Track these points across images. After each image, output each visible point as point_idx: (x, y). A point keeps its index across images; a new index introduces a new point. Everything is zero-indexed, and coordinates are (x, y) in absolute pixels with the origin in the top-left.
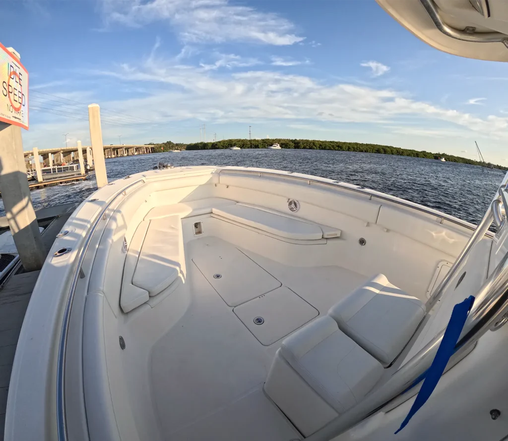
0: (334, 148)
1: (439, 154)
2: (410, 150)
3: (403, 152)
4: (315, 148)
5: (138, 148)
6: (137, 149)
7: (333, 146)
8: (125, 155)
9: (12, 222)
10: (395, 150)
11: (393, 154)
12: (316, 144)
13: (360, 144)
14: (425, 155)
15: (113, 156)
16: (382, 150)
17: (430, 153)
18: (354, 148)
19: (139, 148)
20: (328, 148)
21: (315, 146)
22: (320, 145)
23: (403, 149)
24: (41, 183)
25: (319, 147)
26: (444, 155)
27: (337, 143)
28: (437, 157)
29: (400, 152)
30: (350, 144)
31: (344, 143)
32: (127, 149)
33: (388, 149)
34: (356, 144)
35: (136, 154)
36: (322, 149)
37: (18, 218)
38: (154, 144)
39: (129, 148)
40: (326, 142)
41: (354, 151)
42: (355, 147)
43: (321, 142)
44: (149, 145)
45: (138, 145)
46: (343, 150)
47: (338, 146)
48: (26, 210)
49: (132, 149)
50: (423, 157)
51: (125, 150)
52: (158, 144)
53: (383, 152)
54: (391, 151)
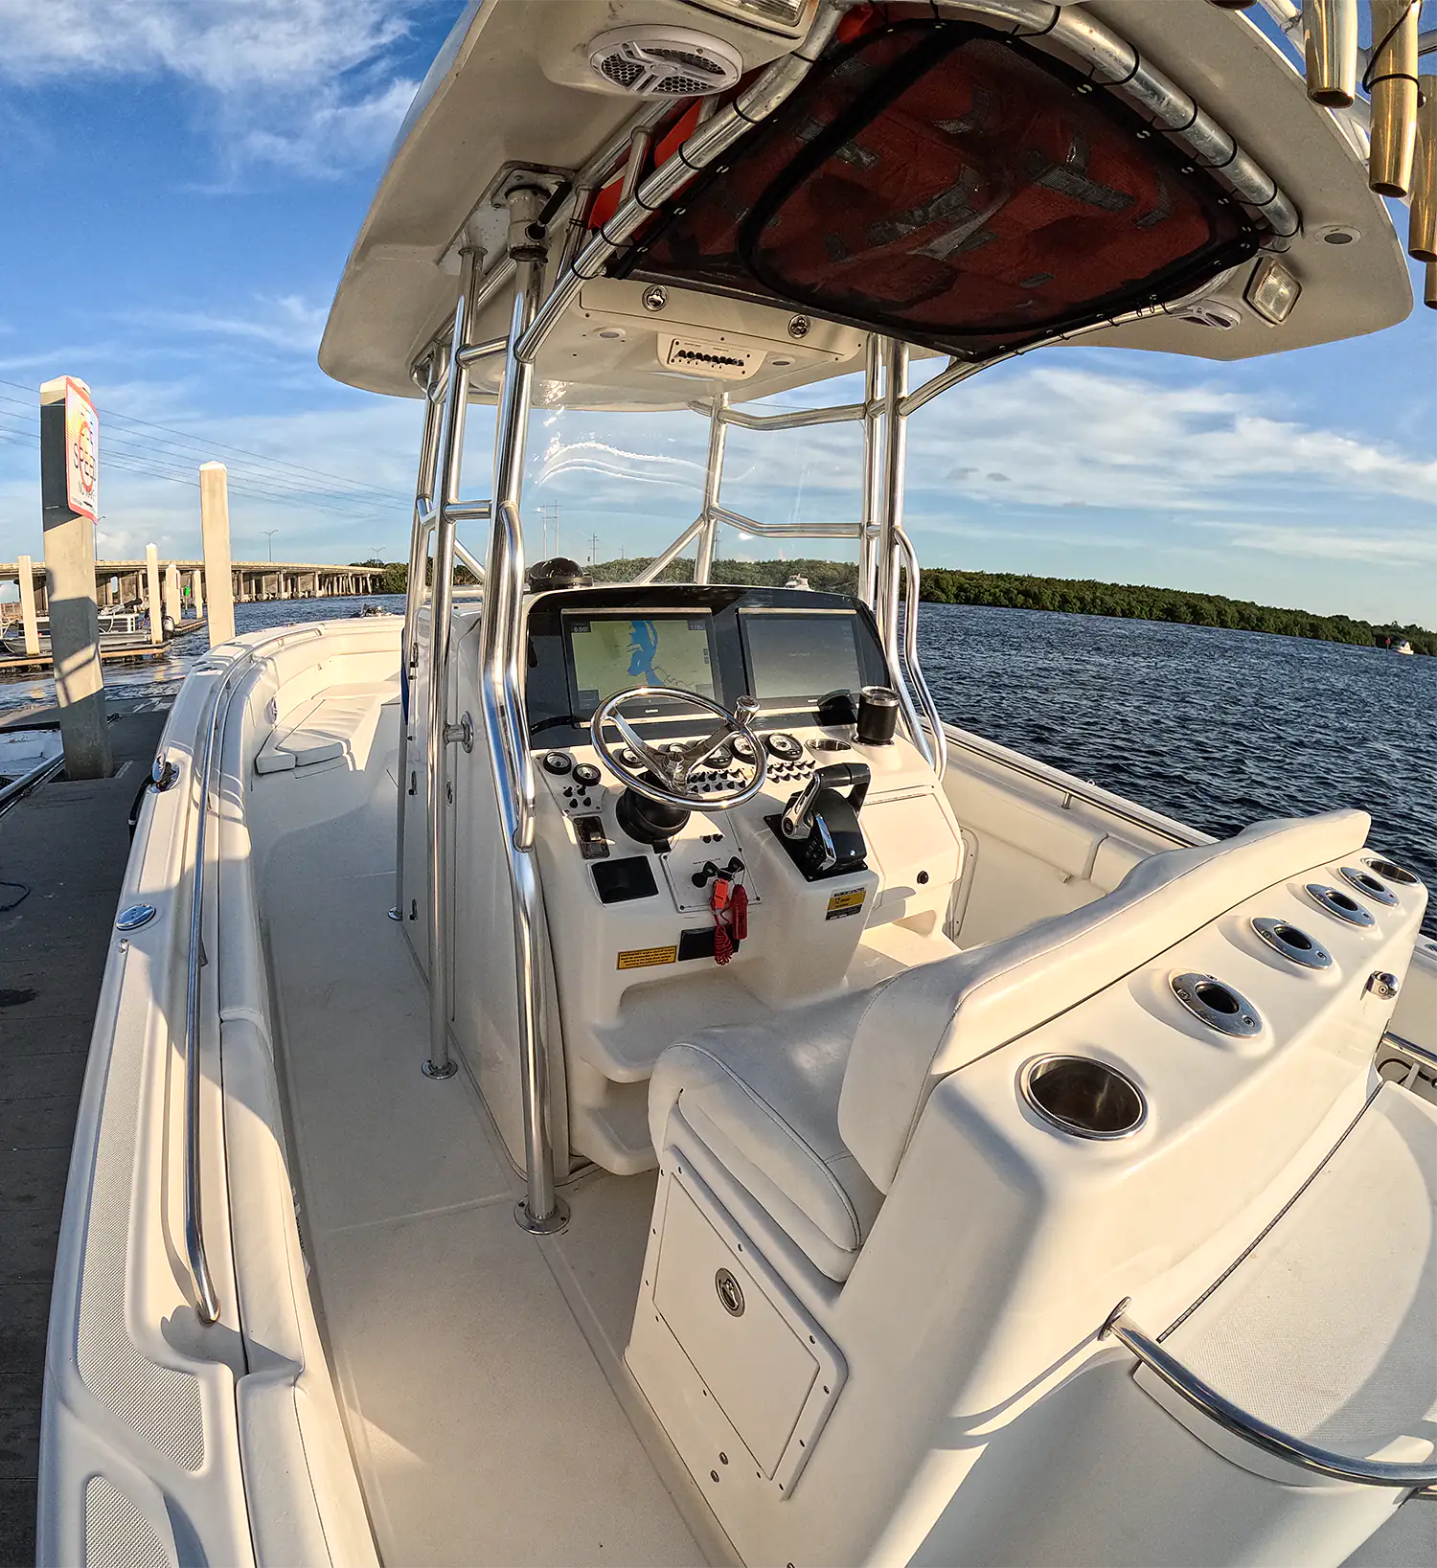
0: (1010, 600)
1: (1394, 628)
2: (1289, 611)
3: (1260, 619)
4: (943, 597)
5: (327, 576)
6: (326, 578)
7: (1007, 592)
8: (285, 595)
9: (59, 687)
10: (1231, 612)
11: (1223, 624)
12: (944, 584)
13: (1107, 587)
14: (1342, 629)
15: (245, 598)
16: (1184, 609)
17: (1364, 623)
18: (1082, 600)
19: (334, 575)
20: (987, 597)
21: (943, 591)
22: (961, 588)
23: (1262, 609)
24: (35, 657)
25: (957, 596)
26: (1412, 632)
27: (1021, 580)
28: (1386, 637)
29: (1250, 618)
30: (1069, 584)
31: (1049, 581)
32: (292, 576)
33: (1206, 605)
34: (1092, 585)
35: (320, 593)
36: (967, 601)
37: (71, 681)
38: (381, 565)
39: (297, 574)
40: (982, 575)
41: (1082, 611)
42: (1088, 597)
43: (964, 575)
44: (364, 565)
45: (328, 566)
46: (1044, 608)
47: (1026, 594)
48: (92, 662)
49: (309, 577)
50: (1336, 640)
51: (286, 580)
52: (394, 566)
53: (1190, 618)
54: (1219, 613)
